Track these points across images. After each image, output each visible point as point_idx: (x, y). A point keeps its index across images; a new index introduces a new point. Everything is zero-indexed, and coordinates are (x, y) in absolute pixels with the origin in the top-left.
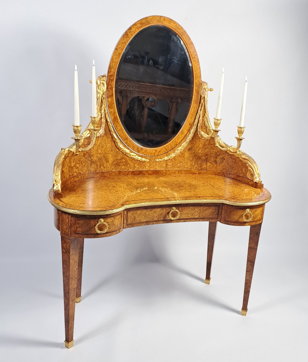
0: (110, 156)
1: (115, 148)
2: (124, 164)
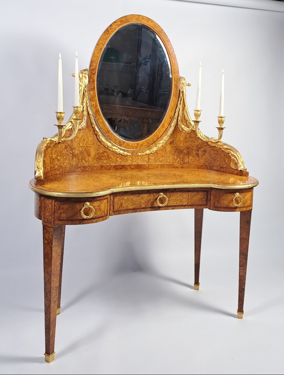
0: (92, 149)
1: (97, 141)
2: (106, 158)
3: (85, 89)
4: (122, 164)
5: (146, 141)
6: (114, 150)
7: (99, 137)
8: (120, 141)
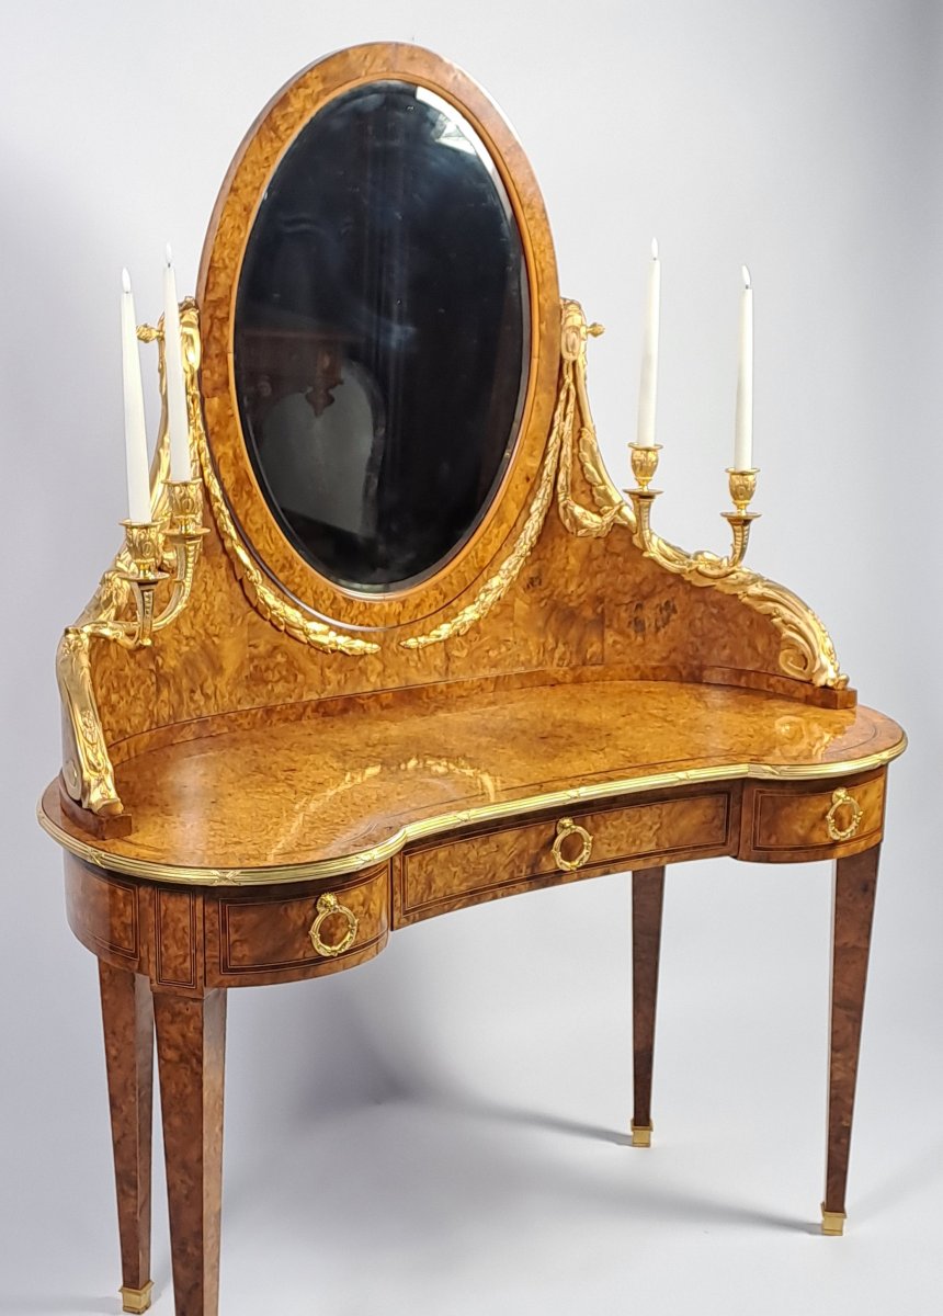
1: (245, 606)
2: (285, 673)
3: (190, 390)
4: (347, 693)
6: (313, 637)
7: (254, 588)
8: (335, 598)
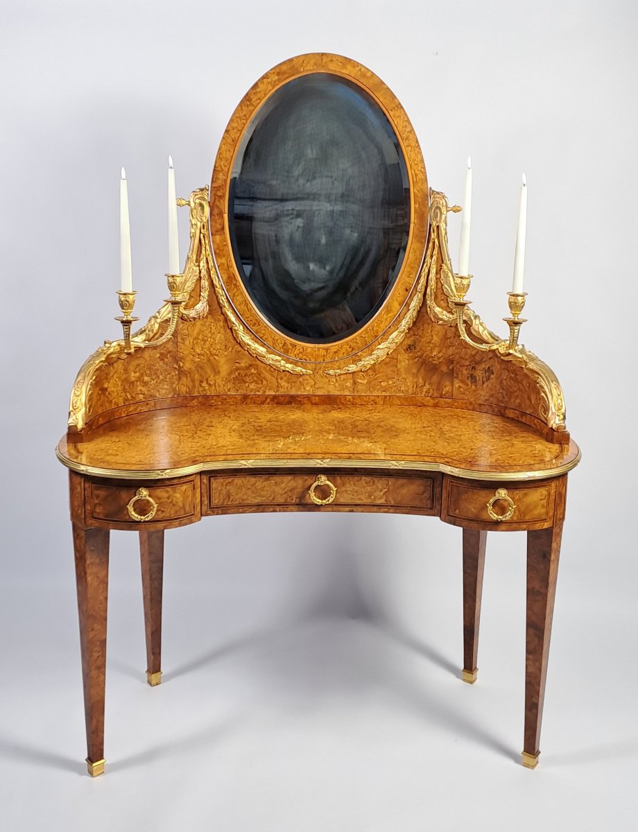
0: (222, 360)
1: (234, 342)
2: (255, 379)
3: (202, 231)
4: (292, 393)
5: (347, 343)
6: (271, 362)
7: (238, 333)
8: (285, 343)
